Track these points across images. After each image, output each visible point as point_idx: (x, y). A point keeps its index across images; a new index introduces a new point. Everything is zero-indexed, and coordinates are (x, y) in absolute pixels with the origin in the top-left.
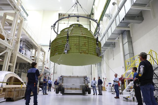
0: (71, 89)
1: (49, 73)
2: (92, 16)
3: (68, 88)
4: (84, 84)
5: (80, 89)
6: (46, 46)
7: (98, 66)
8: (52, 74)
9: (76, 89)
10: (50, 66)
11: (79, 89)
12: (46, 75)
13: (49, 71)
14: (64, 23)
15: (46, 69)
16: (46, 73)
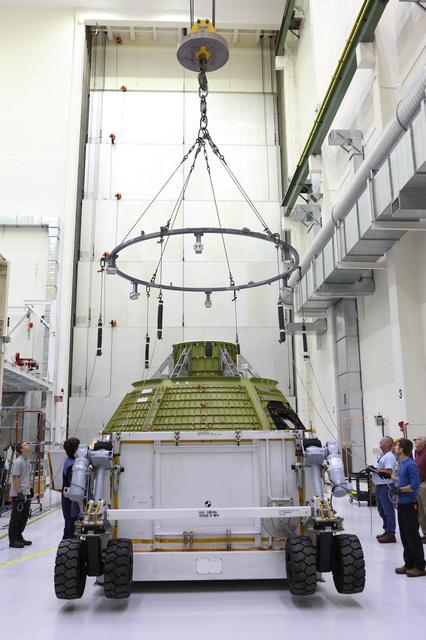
0: (189, 542)
1: (38, 394)
2: (289, 35)
3: (159, 532)
4: (303, 512)
5: (263, 539)
6: (17, 226)
7: (342, 344)
8: (58, 399)
9: (228, 542)
10: (46, 350)
11: (258, 543)
12: (22, 403)
13: (40, 381)
14: (124, 89)
15: (17, 370)
16: (24, 394)
